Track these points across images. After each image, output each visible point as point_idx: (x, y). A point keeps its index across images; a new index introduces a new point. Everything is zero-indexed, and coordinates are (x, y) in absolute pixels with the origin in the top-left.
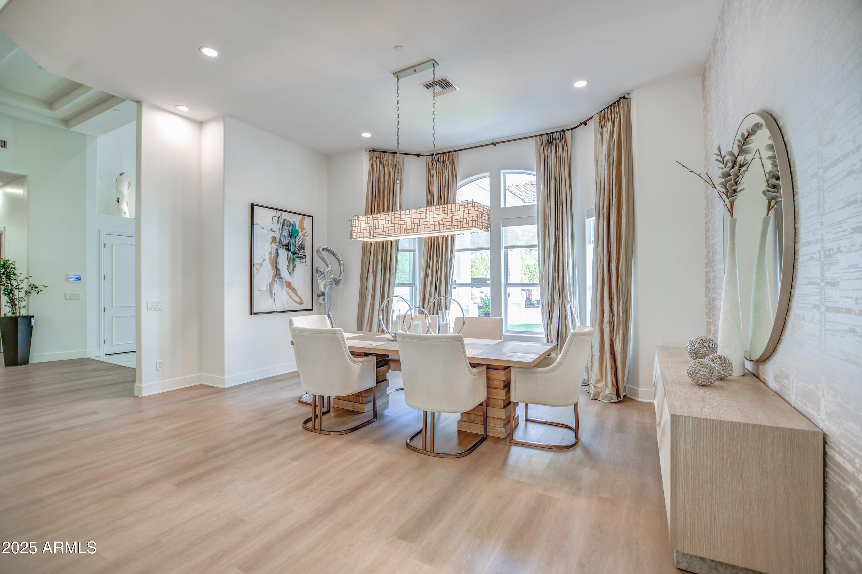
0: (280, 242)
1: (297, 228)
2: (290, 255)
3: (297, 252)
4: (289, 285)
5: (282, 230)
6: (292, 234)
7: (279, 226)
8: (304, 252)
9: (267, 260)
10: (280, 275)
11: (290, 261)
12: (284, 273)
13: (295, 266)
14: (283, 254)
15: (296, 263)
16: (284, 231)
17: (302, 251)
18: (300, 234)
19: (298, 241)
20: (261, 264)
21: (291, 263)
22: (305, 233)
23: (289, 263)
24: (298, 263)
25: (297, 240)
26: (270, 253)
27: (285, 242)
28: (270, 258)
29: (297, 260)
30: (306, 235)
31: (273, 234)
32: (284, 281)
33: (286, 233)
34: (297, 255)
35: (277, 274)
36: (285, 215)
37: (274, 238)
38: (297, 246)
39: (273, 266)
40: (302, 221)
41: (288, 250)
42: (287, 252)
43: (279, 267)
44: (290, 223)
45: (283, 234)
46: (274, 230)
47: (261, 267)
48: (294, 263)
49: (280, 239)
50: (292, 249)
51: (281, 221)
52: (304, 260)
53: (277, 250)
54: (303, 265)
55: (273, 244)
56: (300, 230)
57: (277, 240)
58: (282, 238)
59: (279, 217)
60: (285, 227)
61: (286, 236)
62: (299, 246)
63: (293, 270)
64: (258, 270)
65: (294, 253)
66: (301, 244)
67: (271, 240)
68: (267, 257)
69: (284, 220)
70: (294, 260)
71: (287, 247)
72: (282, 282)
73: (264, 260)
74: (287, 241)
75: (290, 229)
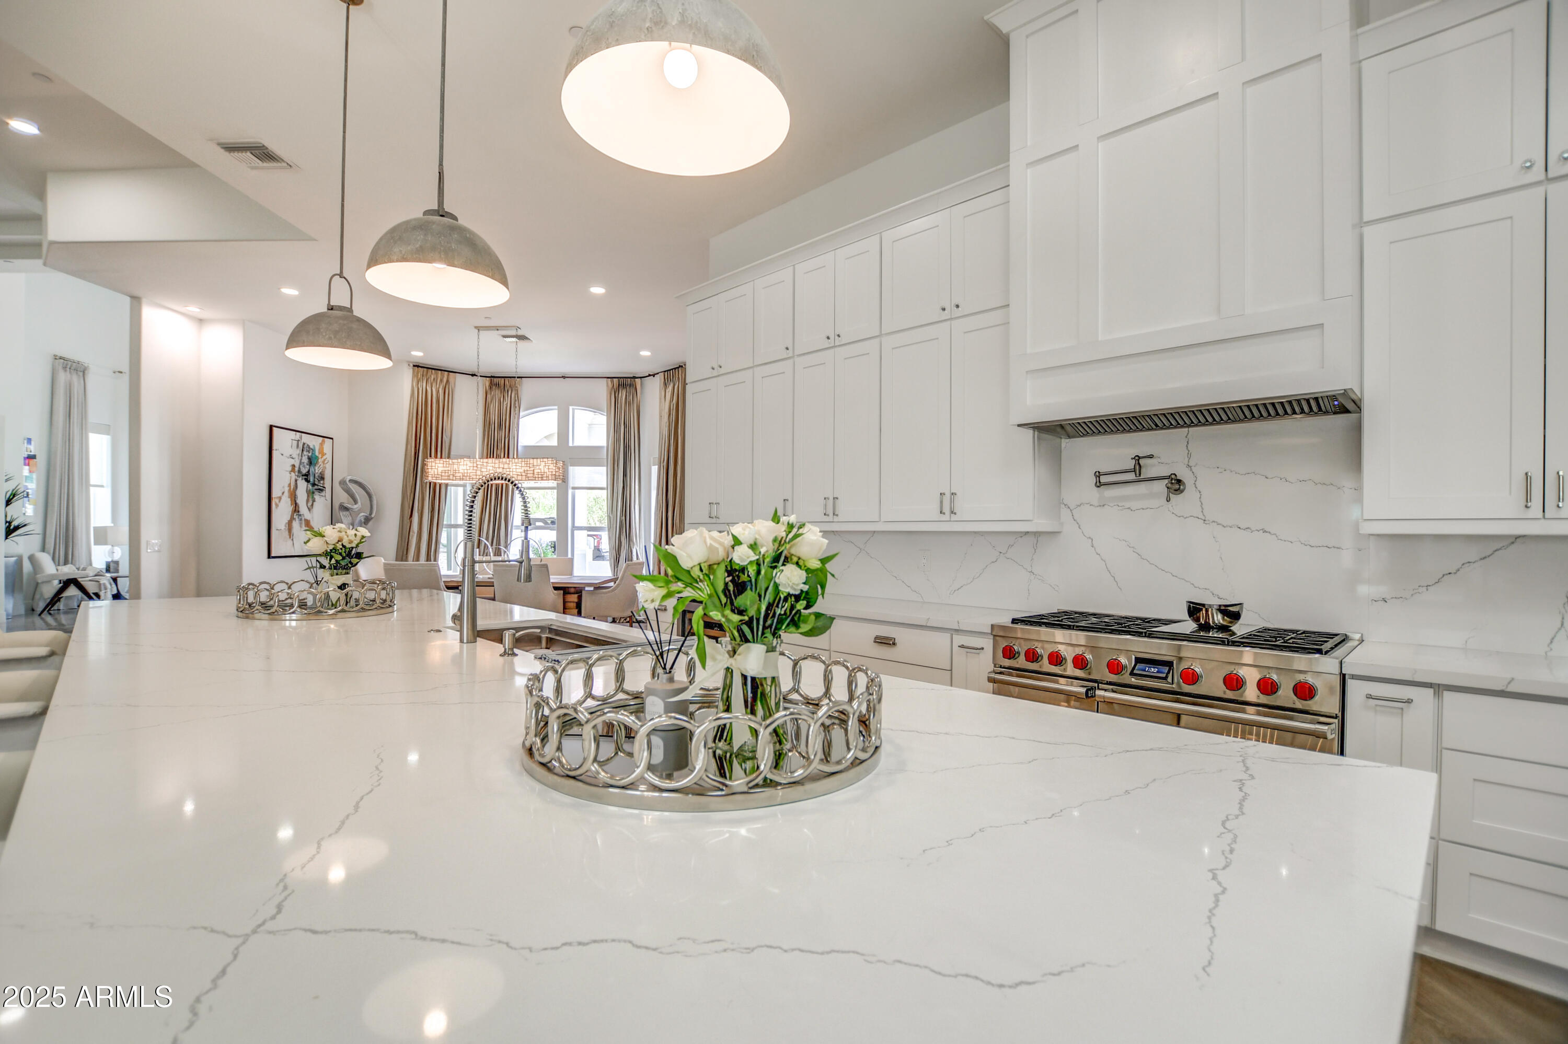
0: (299, 471)
1: (317, 454)
2: (310, 487)
3: (316, 483)
4: (307, 523)
5: (302, 456)
6: (311, 461)
7: (299, 451)
8: (323, 484)
9: (286, 494)
10: (299, 512)
11: (310, 494)
12: (303, 509)
13: (314, 501)
14: (302, 485)
15: (315, 497)
16: (303, 458)
17: (322, 482)
18: (320, 460)
19: (317, 470)
20: (280, 498)
21: (311, 497)
22: (325, 460)
23: (308, 496)
24: (317, 496)
25: (316, 468)
26: (290, 485)
27: (304, 471)
28: (290, 490)
29: (316, 493)
30: (326, 462)
31: (292, 462)
32: (303, 518)
33: (305, 460)
34: (316, 487)
35: (296, 510)
36: (306, 439)
37: (294, 466)
38: (316, 475)
39: (291, 500)
40: (322, 444)
41: (307, 481)
42: (306, 483)
43: (297, 502)
44: (309, 447)
45: (303, 461)
46: (293, 456)
47: (280, 501)
48: (313, 497)
49: (299, 468)
50: (312, 480)
51: (301, 445)
52: (323, 494)
53: (296, 481)
54: (323, 498)
55: (293, 473)
56: (320, 456)
57: (297, 469)
58: (301, 467)
59: (298, 441)
60: (305, 453)
61: (305, 464)
62: (319, 476)
63: (312, 505)
64: (277, 505)
65: (314, 485)
66: (321, 473)
67: (290, 469)
68: (287, 489)
69: (304, 444)
70: (313, 493)
71: (306, 477)
72: (301, 520)
73: (283, 493)
74: (307, 470)
75: (310, 455)
